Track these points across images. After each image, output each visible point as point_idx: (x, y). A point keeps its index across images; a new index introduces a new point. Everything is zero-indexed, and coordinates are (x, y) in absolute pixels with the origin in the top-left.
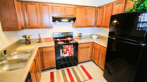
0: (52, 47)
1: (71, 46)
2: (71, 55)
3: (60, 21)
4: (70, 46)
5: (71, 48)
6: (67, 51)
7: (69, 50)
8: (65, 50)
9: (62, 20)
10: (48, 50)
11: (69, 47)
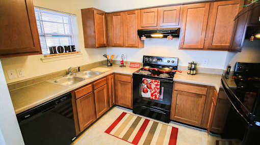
0: (129, 75)
1: (155, 82)
2: (156, 97)
3: (150, 37)
4: (154, 80)
5: (156, 85)
6: (148, 89)
7: (152, 87)
8: (146, 86)
9: (152, 35)
10: (124, 79)
11: (152, 82)
